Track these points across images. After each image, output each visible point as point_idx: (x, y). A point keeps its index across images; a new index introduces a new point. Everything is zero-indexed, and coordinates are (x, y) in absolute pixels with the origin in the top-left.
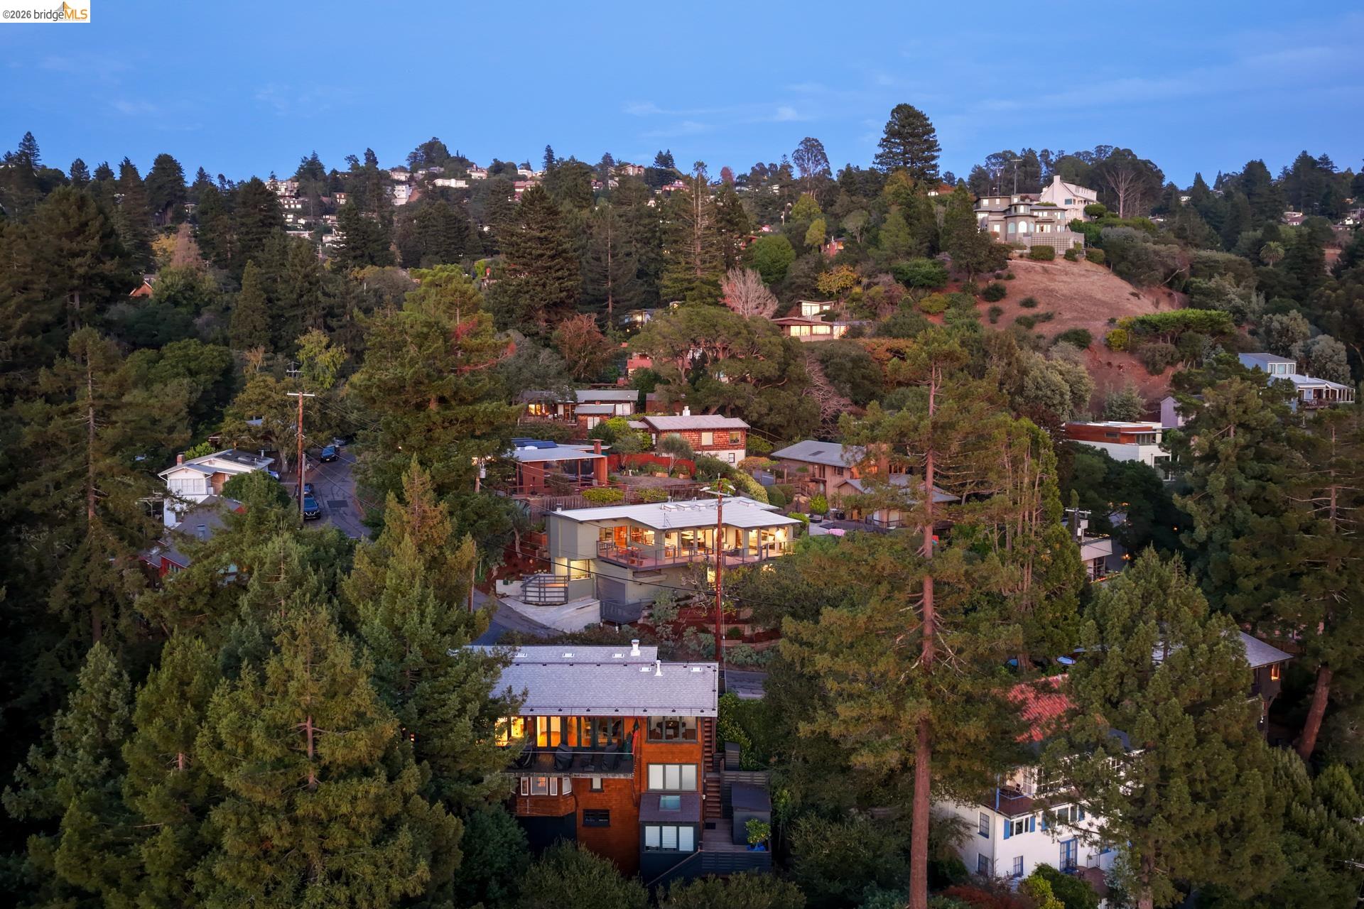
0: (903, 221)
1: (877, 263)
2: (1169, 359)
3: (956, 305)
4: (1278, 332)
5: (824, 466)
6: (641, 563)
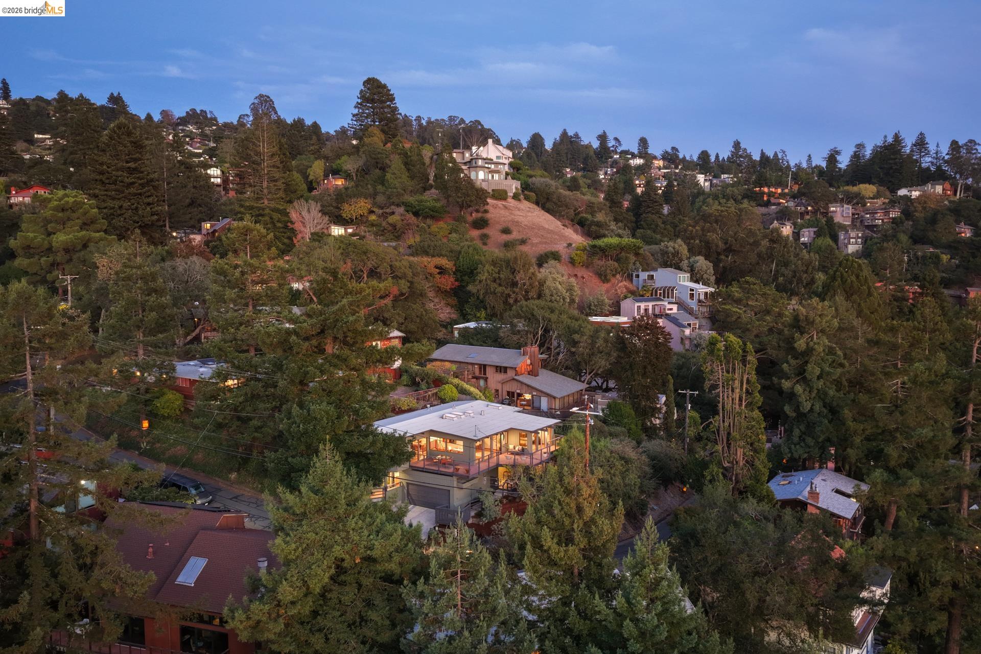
0: (403, 167)
1: (389, 198)
2: (614, 273)
3: (456, 231)
4: (672, 254)
5: (485, 366)
6: (468, 471)
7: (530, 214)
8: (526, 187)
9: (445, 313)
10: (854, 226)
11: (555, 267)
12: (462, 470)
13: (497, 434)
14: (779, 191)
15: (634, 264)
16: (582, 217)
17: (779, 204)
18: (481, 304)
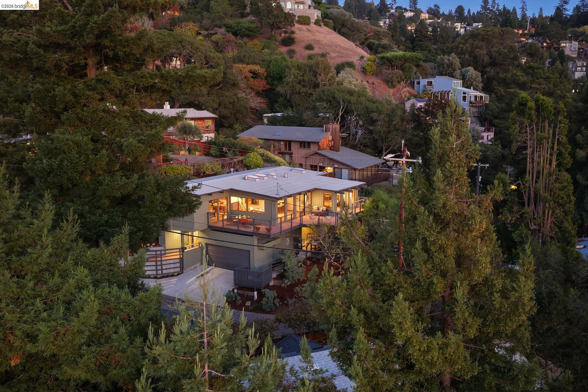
1: (213, 21)
2: (399, 80)
3: (268, 47)
4: (447, 65)
5: (290, 142)
6: (269, 230)
7: (328, 36)
8: (325, 16)
9: (256, 102)
10: (579, 57)
11: (350, 74)
12: (263, 229)
13: (300, 194)
14: (521, 32)
15: (416, 73)
16: (370, 42)
17: (521, 41)
18: (288, 104)
